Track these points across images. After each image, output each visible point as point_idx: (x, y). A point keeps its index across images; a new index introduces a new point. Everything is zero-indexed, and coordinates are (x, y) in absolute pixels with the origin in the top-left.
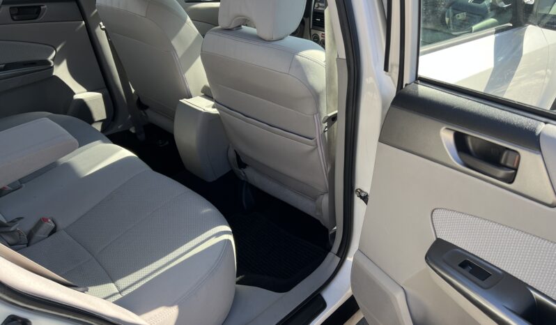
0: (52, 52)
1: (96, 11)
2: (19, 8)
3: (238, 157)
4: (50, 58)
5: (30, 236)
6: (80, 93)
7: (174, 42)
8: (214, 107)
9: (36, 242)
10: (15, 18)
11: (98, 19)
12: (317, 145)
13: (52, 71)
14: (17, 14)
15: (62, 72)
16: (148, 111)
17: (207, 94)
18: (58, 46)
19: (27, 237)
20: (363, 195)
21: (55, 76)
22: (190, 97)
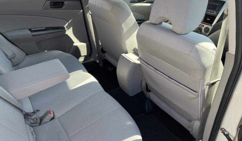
0: (66, 23)
1: (88, 5)
2: (54, 2)
3: (147, 86)
4: (65, 26)
5: (41, 119)
6: (77, 43)
7: (123, 25)
8: (138, 60)
9: (43, 124)
10: (52, 7)
11: (88, 9)
12: (199, 96)
13: (65, 32)
14: (53, 5)
15: (70, 33)
16: (106, 54)
17: (136, 52)
18: (69, 21)
19: (40, 120)
20: (226, 133)
21: (66, 34)
22: (127, 53)
